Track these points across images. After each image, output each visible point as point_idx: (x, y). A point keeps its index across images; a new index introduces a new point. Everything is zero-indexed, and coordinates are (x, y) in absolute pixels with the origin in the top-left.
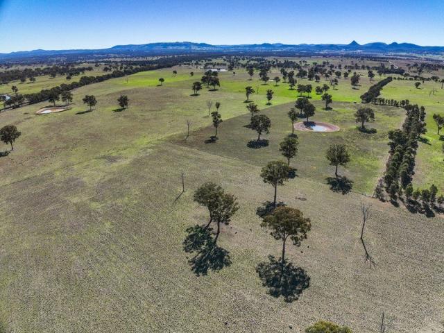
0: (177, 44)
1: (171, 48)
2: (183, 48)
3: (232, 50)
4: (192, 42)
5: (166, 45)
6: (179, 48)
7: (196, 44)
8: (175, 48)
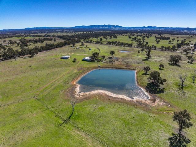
0: (105, 26)
1: (101, 27)
2: (107, 28)
3: (132, 29)
4: (112, 25)
5: (99, 26)
6: (105, 28)
7: (114, 26)
8: (103, 27)
